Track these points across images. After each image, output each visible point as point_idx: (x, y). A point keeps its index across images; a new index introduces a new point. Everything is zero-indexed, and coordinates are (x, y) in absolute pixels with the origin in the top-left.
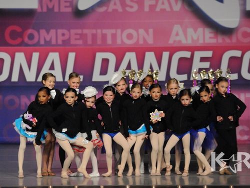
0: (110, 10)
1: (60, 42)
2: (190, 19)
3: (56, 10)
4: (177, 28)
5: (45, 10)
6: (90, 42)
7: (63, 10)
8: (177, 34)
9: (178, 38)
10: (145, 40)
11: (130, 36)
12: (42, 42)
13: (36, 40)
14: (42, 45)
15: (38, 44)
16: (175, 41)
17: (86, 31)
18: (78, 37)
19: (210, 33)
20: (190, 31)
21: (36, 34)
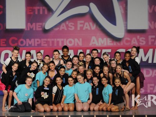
0: (61, 29)
1: (36, 45)
2: (100, 33)
3: (34, 29)
4: (94, 38)
5: (29, 29)
6: (51, 45)
7: (38, 29)
8: (94, 41)
9: (94, 43)
10: (78, 44)
11: (70, 42)
12: (27, 45)
13: (24, 44)
14: (27, 47)
15: (25, 46)
16: (92, 44)
17: (49, 40)
18: (45, 42)
19: (110, 40)
20: (100, 39)
21: (24, 41)
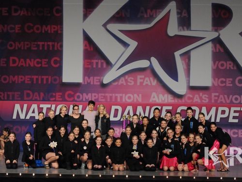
0: (120, 84)
2: (161, 89)
3: (92, 83)
4: (154, 94)
5: (86, 83)
6: (109, 100)
7: (95, 83)
8: (154, 97)
9: (154, 99)
10: (137, 100)
11: (129, 98)
12: (84, 100)
13: (81, 98)
14: (84, 102)
15: (82, 101)
16: (153, 101)
17: (107, 94)
18: (103, 97)
20: (161, 96)
21: (81, 96)
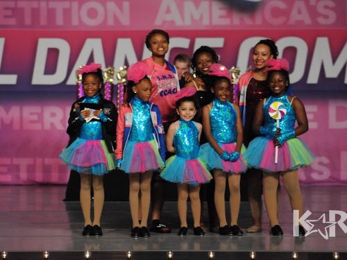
19: (221, 9)
